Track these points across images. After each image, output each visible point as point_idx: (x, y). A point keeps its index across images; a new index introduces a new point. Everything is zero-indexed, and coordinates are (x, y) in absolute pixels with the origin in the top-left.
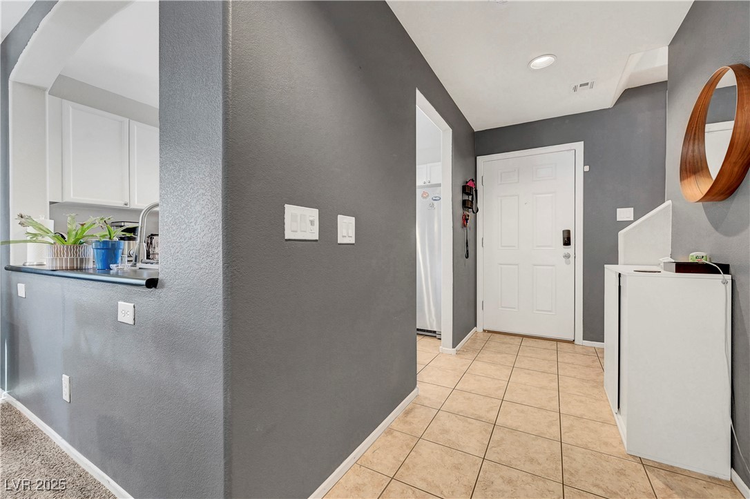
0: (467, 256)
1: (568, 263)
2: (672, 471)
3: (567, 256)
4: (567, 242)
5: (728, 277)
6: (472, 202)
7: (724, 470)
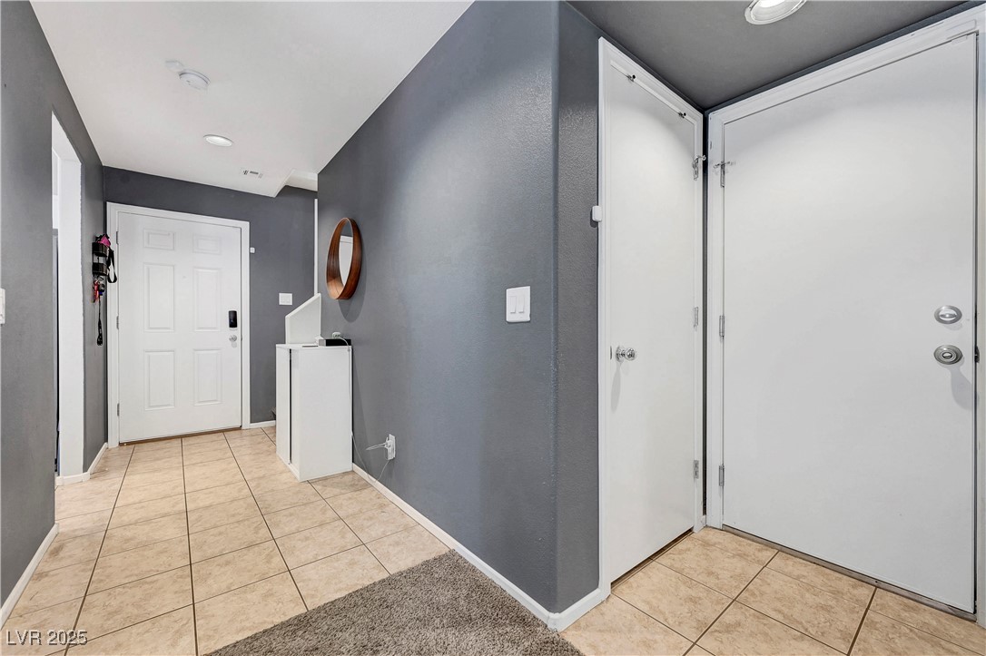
0: (100, 342)
1: (235, 346)
2: (325, 479)
3: (234, 339)
4: (233, 324)
5: (351, 347)
6: (107, 267)
7: (349, 465)
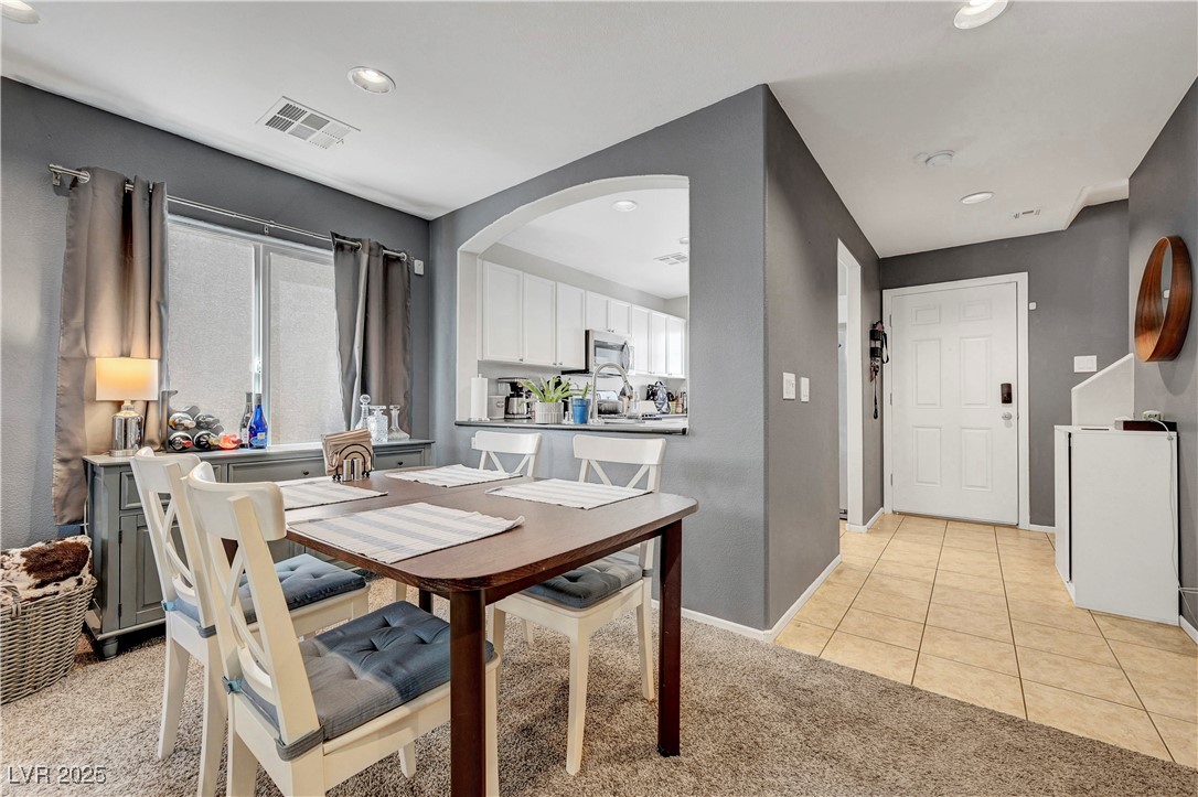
0: (876, 417)
1: (1009, 426)
3: (1008, 417)
4: (1007, 398)
5: (1174, 434)
6: (881, 350)
7: (1172, 616)
